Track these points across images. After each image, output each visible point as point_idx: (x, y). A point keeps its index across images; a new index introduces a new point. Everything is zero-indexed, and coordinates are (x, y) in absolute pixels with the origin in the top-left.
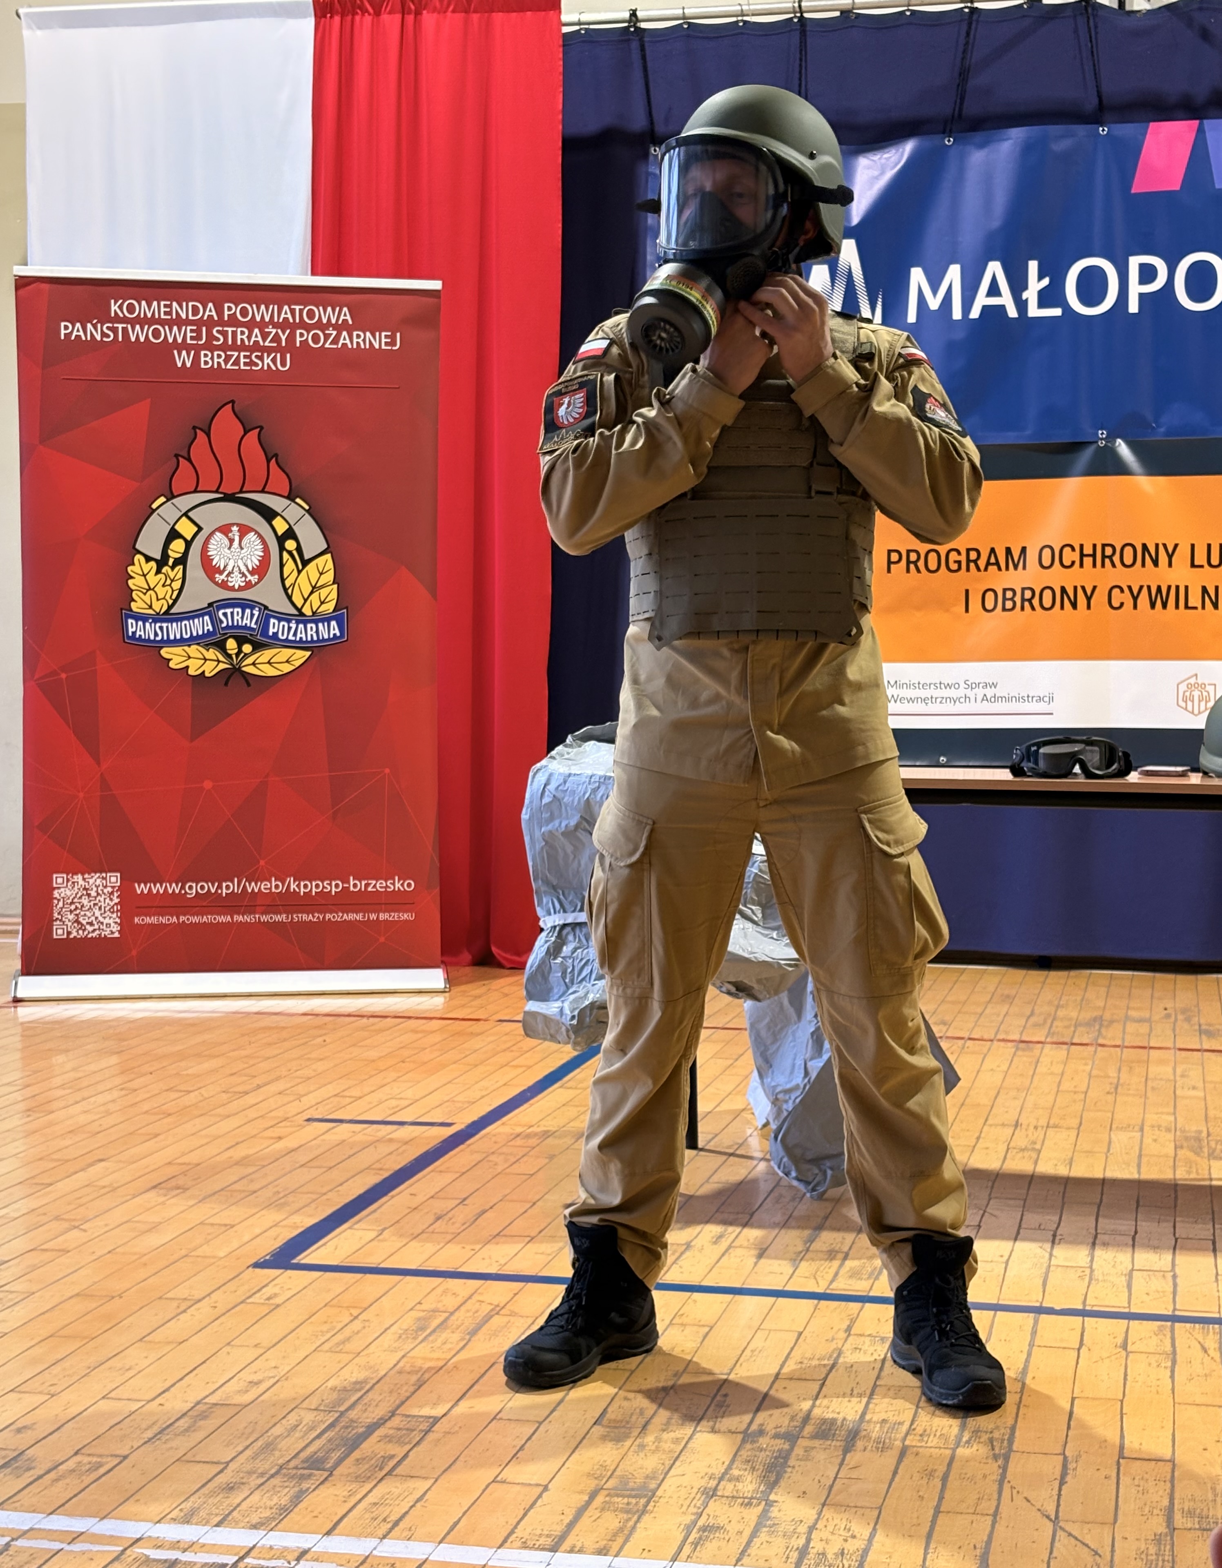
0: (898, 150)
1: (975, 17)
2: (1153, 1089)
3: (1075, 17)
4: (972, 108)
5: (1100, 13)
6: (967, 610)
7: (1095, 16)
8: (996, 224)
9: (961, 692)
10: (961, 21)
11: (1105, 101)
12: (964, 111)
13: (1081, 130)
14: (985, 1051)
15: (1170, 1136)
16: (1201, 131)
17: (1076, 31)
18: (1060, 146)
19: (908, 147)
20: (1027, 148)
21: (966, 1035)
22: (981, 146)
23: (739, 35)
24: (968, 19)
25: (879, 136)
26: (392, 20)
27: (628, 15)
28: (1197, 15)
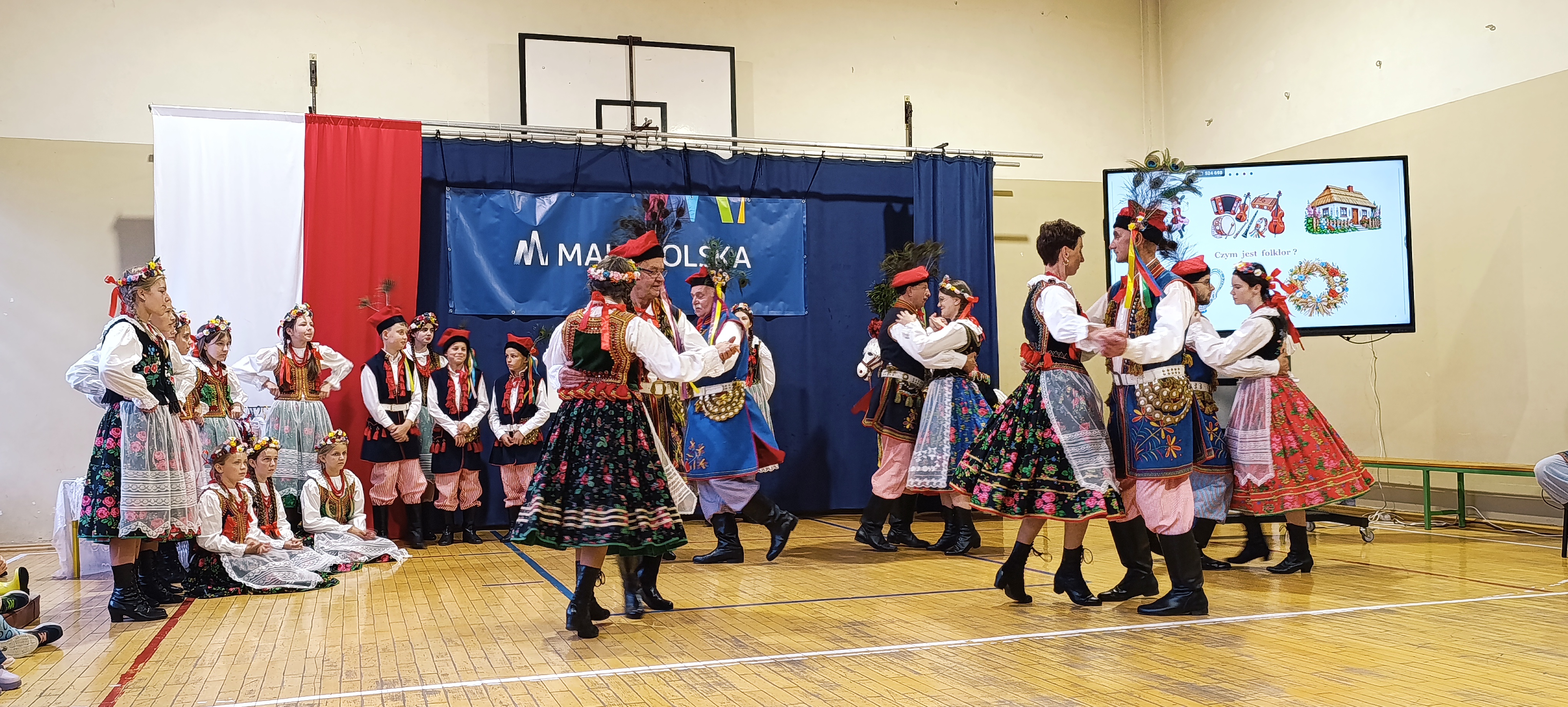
0: (552, 197)
1: (581, 148)
3: (618, 151)
4: (582, 183)
8: (593, 229)
10: (576, 149)
11: (634, 184)
12: (579, 184)
13: (625, 195)
17: (619, 157)
18: (618, 200)
19: (557, 196)
20: (606, 201)
22: (587, 198)
23: (484, 145)
24: (579, 147)
25: (544, 190)
26: (343, 128)
27: (435, 132)
28: (665, 155)
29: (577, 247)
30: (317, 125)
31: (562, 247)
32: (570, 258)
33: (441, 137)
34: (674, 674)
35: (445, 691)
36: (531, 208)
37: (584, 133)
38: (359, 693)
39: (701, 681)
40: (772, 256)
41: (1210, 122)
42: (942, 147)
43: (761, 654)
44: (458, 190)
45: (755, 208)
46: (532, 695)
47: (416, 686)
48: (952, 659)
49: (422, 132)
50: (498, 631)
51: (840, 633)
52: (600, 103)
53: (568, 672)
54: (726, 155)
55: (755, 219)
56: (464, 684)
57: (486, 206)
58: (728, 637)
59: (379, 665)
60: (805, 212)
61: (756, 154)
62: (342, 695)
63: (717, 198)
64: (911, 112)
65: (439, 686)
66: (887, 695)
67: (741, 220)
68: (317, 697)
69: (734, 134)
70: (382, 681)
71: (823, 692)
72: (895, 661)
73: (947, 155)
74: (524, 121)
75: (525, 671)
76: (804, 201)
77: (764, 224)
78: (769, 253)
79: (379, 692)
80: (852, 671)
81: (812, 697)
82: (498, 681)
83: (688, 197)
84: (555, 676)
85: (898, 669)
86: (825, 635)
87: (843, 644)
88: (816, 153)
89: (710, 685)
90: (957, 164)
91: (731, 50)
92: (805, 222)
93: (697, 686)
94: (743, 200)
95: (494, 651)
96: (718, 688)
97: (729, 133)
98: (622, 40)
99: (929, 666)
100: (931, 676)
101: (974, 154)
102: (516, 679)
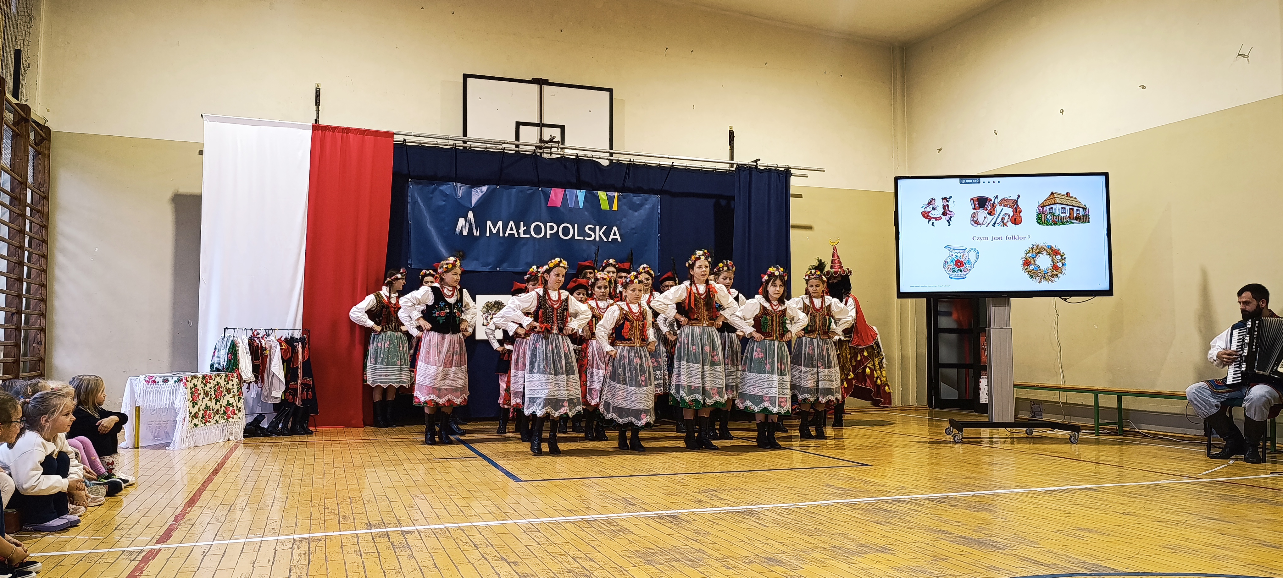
0: (483, 188)
1: (505, 154)
3: (531, 158)
7: (537, 158)
8: (511, 211)
10: (500, 155)
11: (541, 181)
12: (503, 179)
13: (535, 188)
17: (531, 162)
18: (528, 192)
19: (487, 187)
20: (521, 192)
22: (508, 189)
23: (436, 151)
24: (502, 154)
25: (476, 183)
26: (338, 135)
27: (403, 140)
28: (563, 161)
29: (500, 224)
30: (320, 132)
31: (489, 223)
32: (494, 231)
33: (407, 144)
34: (585, 523)
35: (418, 532)
36: (469, 195)
37: (508, 143)
38: (354, 532)
39: (607, 528)
40: (636, 233)
41: (940, 150)
42: (756, 161)
43: (647, 511)
44: (417, 181)
45: (624, 200)
46: (483, 536)
47: (396, 527)
48: (787, 516)
49: (394, 140)
50: (450, 490)
51: (700, 497)
52: (518, 124)
53: (507, 520)
54: (605, 163)
55: (625, 207)
56: (432, 527)
57: (437, 193)
58: (619, 498)
59: (367, 512)
60: (659, 204)
61: (627, 163)
62: (342, 533)
63: (599, 192)
64: (734, 137)
65: (412, 528)
66: (747, 540)
67: (615, 208)
68: (323, 534)
69: (611, 148)
70: (370, 523)
71: (699, 537)
72: (746, 517)
73: (759, 167)
74: (465, 134)
75: (475, 519)
76: (659, 196)
77: (631, 211)
78: (634, 231)
79: (369, 531)
80: (717, 524)
81: (692, 541)
82: (456, 525)
83: (578, 191)
84: (498, 522)
85: (750, 523)
86: (690, 498)
87: (705, 505)
88: (667, 163)
89: (615, 531)
90: (766, 174)
91: (610, 91)
92: (659, 211)
93: (604, 532)
94: (616, 194)
95: (450, 504)
96: (621, 533)
97: (607, 147)
98: (534, 81)
99: (772, 521)
100: (776, 528)
101: (778, 167)
102: (470, 524)
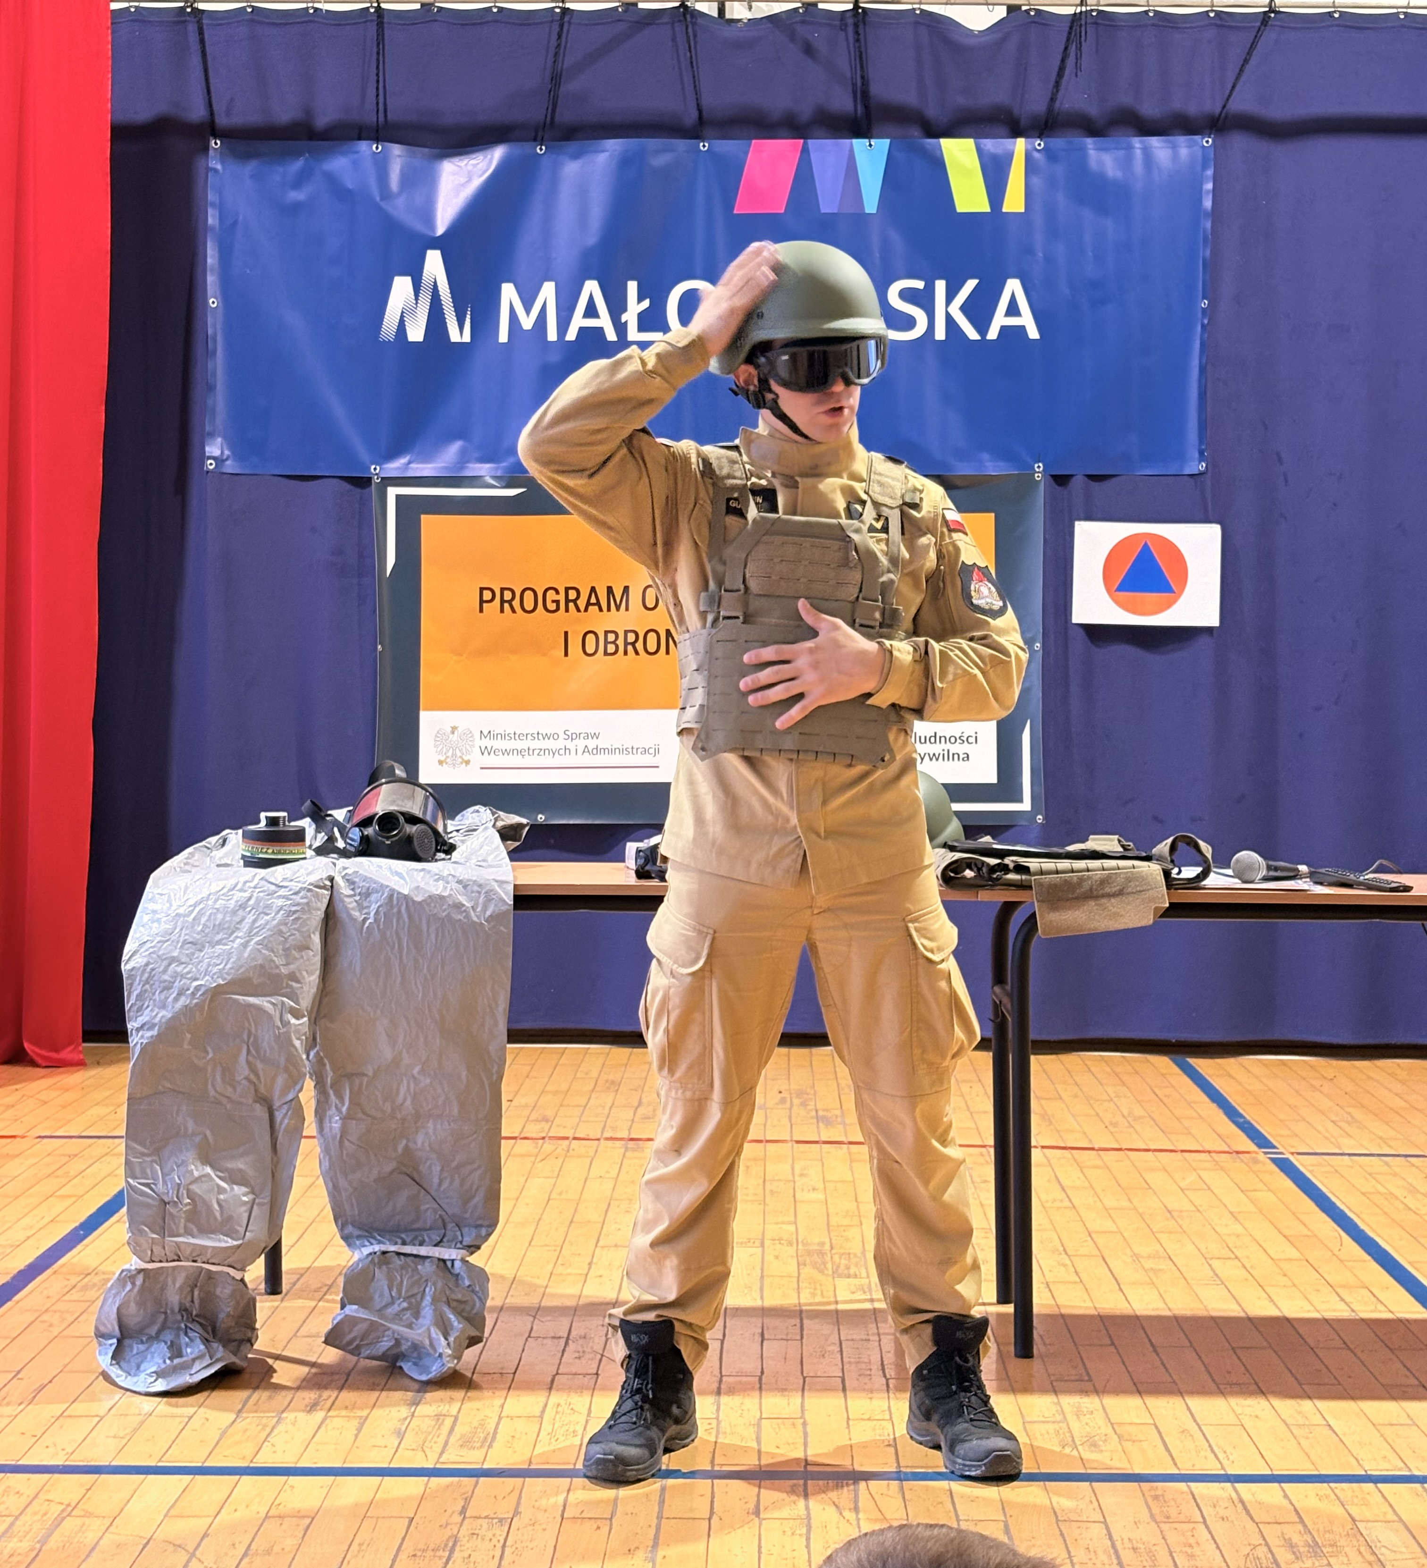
0: (485, 157)
1: (567, 19)
2: (772, 1192)
3: (673, 24)
4: (566, 115)
5: (699, 21)
6: (566, 654)
7: (694, 24)
8: (592, 239)
9: (560, 743)
10: (552, 21)
11: (704, 114)
12: (558, 118)
13: (681, 144)
14: (592, 1154)
15: (792, 1251)
16: (805, 150)
17: (674, 39)
18: (660, 161)
19: (498, 153)
20: (625, 162)
21: (571, 1135)
22: (576, 156)
23: (310, 24)
24: (564, 18)
25: (462, 140)
28: (798, 28)
29: (548, 292)
31: (508, 292)
32: (527, 322)
36: (426, 189)
40: (1103, 303)
44: (241, 147)
45: (1056, 167)
54: (982, 20)
55: (1055, 198)
57: (313, 185)
60: (1209, 173)
61: (1070, 11)
63: (946, 142)
67: (1013, 203)
76: (1207, 142)
77: (1080, 213)
78: (1095, 295)
83: (859, 144)
92: (1208, 202)
94: (1021, 145)
